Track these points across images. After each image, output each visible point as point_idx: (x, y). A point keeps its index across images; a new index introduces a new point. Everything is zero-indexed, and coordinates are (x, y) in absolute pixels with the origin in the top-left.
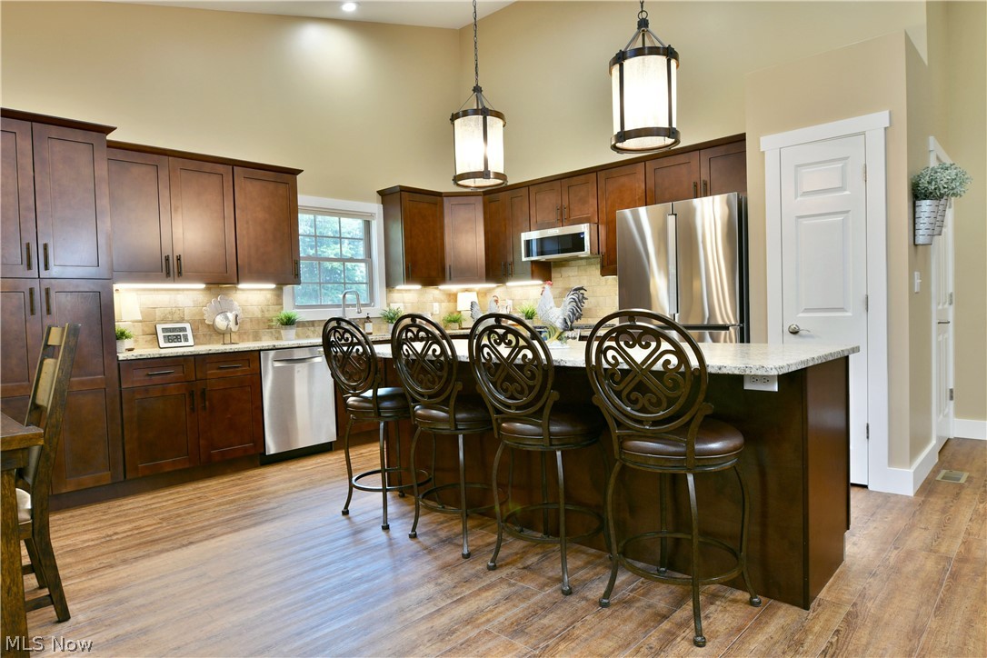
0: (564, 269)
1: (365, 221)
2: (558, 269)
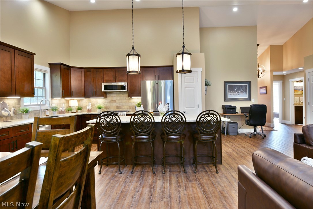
0: (111, 94)
1: (43, 73)
2: (109, 94)
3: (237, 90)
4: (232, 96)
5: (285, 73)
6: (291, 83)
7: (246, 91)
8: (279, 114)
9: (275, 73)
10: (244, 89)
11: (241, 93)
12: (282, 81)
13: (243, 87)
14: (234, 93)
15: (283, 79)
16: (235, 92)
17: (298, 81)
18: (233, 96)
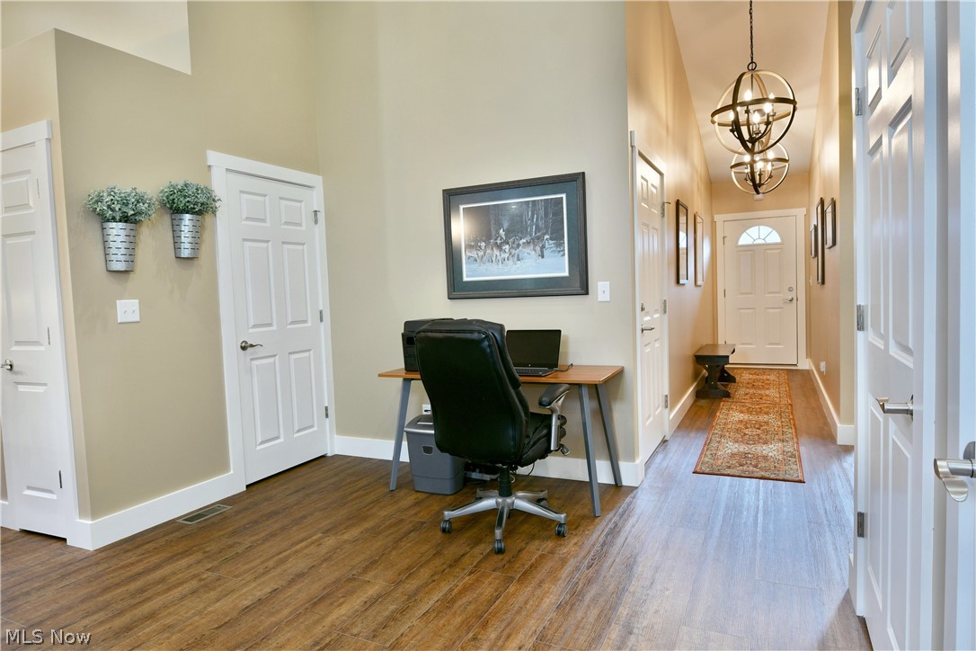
3: (508, 232)
4: (483, 268)
7: (557, 237)
10: (547, 227)
11: (529, 249)
13: (542, 212)
14: (496, 252)
16: (499, 247)
18: (488, 265)
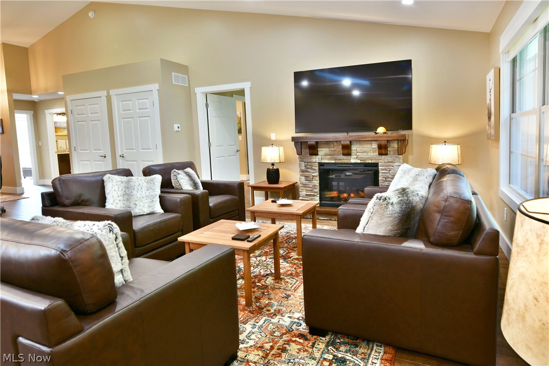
5: (35, 97)
6: (48, 117)
8: (32, 169)
9: (17, 96)
12: (32, 112)
15: (34, 108)
17: (60, 114)
